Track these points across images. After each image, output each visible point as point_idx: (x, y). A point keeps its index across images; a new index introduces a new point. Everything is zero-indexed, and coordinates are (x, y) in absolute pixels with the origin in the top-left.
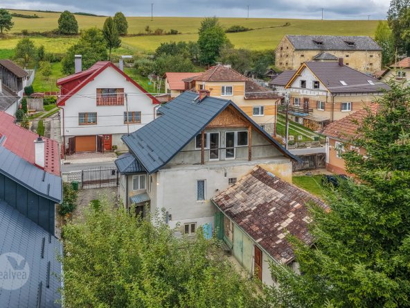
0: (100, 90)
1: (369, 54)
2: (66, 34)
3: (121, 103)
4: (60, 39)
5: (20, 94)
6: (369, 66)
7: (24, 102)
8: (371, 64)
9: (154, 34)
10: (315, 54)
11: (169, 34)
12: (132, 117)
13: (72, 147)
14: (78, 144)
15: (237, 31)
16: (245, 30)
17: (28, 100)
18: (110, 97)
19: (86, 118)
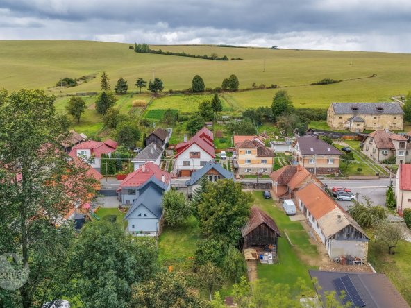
0: (191, 153)
1: (392, 117)
2: (196, 92)
3: (199, 157)
4: (192, 96)
5: (164, 147)
6: (393, 125)
7: (165, 152)
8: (394, 124)
9: (258, 89)
10: (350, 116)
11: (270, 88)
12: (203, 163)
13: (180, 174)
14: (182, 174)
15: (326, 83)
16: (334, 82)
17: (167, 151)
18: (195, 155)
19: (186, 163)
